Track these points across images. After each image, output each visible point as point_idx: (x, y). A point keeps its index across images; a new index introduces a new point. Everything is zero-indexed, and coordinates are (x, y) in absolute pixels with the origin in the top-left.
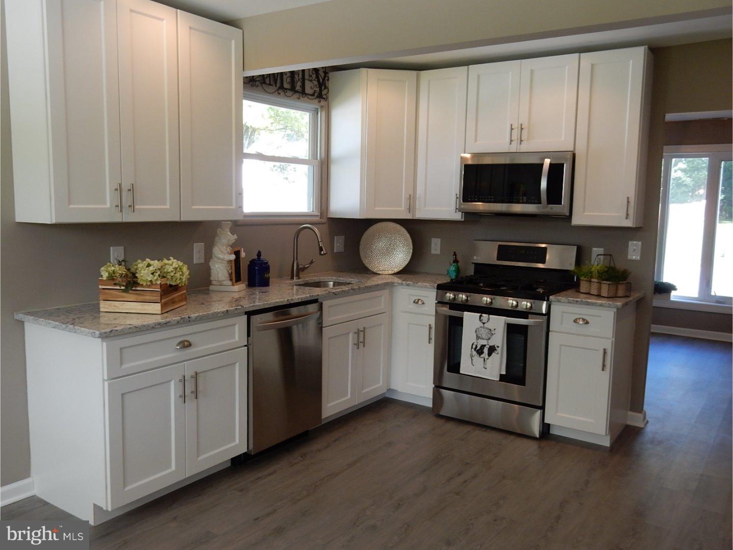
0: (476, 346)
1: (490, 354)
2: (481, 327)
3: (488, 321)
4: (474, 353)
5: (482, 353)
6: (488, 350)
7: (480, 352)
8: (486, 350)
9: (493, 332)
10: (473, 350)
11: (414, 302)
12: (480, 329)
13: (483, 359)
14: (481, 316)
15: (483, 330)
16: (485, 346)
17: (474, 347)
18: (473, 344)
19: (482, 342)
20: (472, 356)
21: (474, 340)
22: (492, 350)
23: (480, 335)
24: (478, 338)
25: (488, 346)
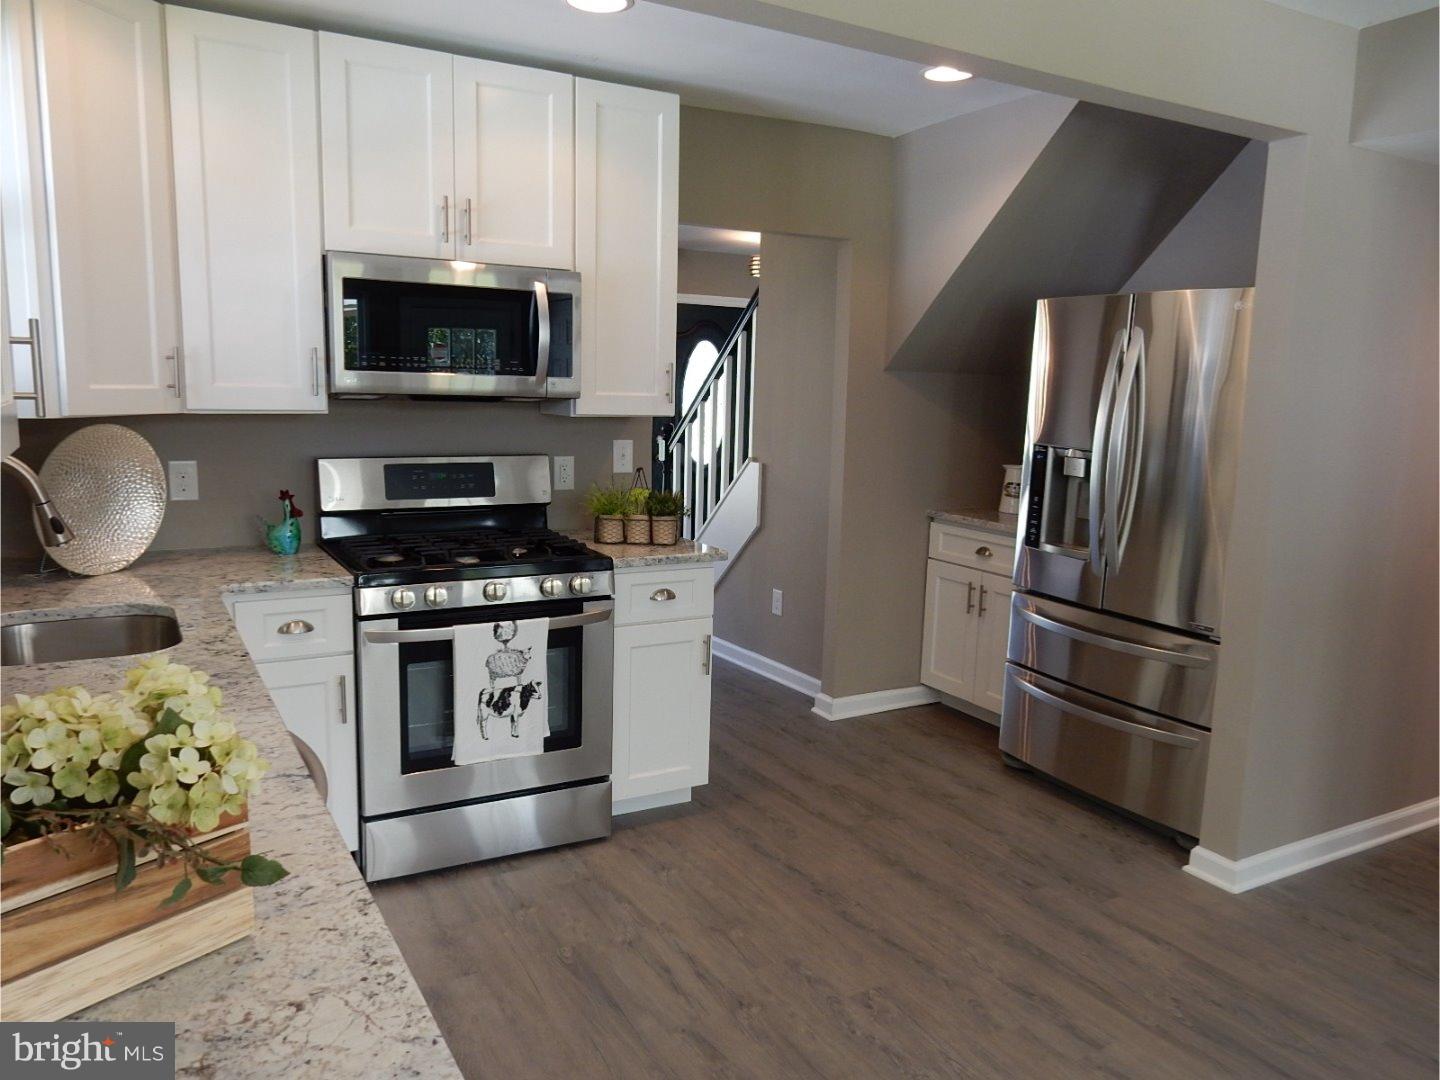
0: (492, 696)
1: (524, 705)
2: (500, 651)
3: (514, 636)
4: (487, 711)
5: (506, 705)
6: (521, 697)
7: (500, 704)
8: (515, 699)
9: (527, 656)
10: (483, 706)
11: (281, 631)
12: (497, 657)
13: (509, 719)
14: (496, 628)
15: (503, 656)
16: (512, 689)
17: (485, 698)
18: (481, 694)
19: (502, 684)
20: (480, 720)
21: (483, 682)
22: (527, 693)
23: (498, 670)
24: (493, 675)
25: (520, 688)
